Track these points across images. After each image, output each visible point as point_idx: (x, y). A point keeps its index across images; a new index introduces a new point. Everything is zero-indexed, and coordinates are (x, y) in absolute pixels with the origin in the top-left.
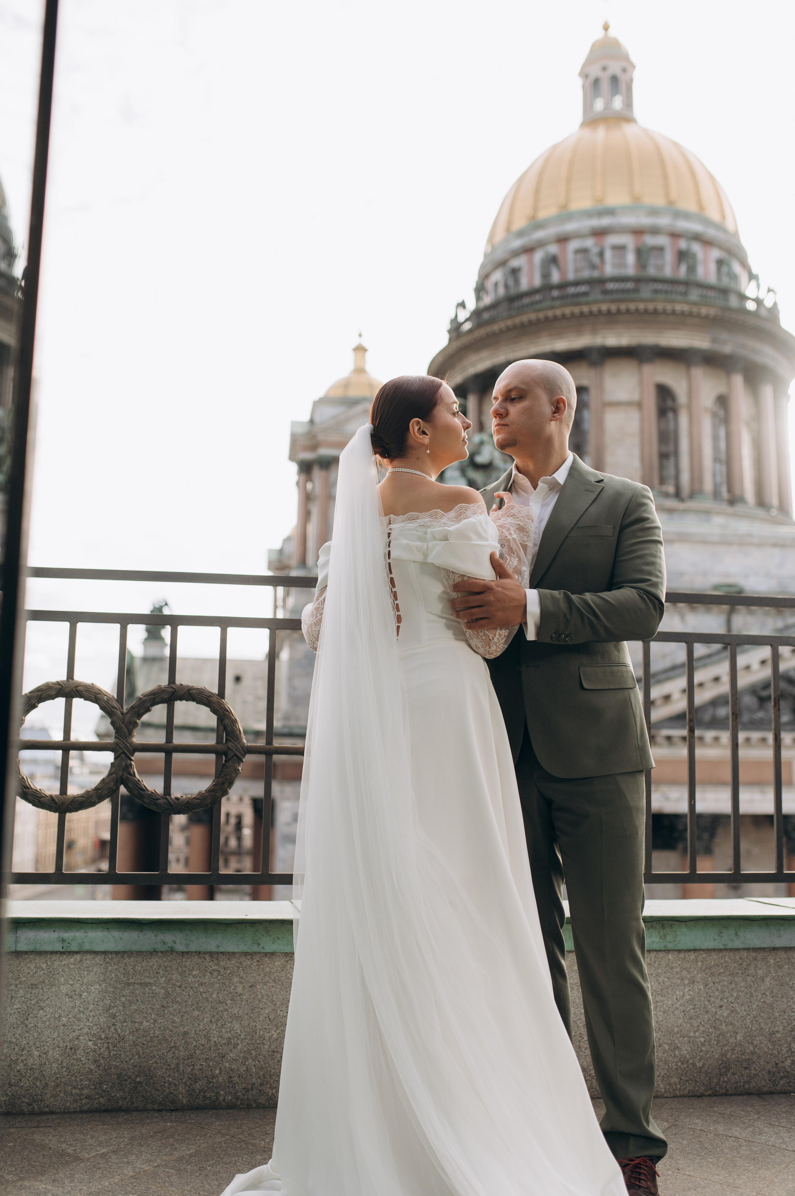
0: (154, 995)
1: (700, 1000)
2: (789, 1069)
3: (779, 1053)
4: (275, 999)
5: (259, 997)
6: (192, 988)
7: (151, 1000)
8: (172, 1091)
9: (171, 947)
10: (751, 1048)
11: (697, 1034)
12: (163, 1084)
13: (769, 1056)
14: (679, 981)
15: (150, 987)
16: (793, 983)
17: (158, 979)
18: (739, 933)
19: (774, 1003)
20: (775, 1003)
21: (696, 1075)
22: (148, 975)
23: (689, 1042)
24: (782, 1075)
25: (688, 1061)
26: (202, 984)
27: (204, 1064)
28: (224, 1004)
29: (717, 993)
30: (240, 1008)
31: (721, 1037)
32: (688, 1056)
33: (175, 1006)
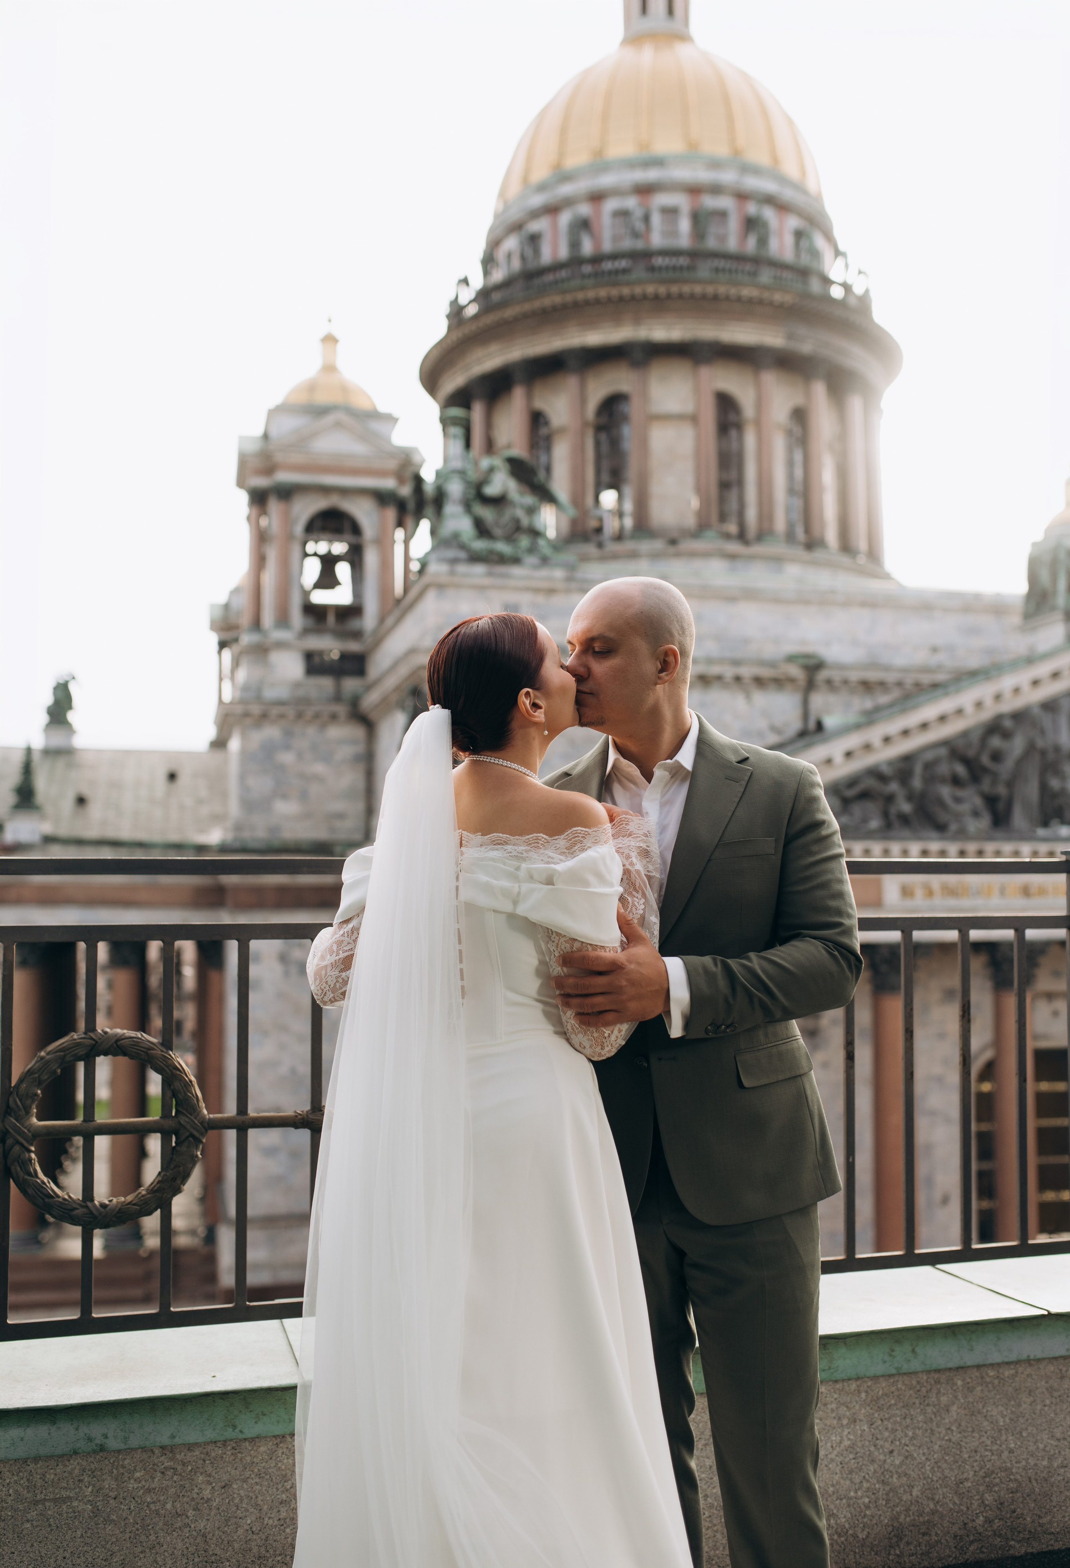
0: (76, 1514)
1: (863, 1446)
2: (981, 1530)
3: (968, 1508)
4: (260, 1502)
6: (134, 1498)
7: (71, 1522)
9: (101, 1445)
10: (932, 1506)
11: (859, 1493)
13: (955, 1514)
14: (835, 1422)
15: (69, 1504)
16: (987, 1411)
17: (82, 1490)
18: (917, 1349)
19: (961, 1441)
20: (964, 1440)
21: (857, 1551)
22: (65, 1485)
23: (849, 1506)
24: (972, 1538)
25: (847, 1532)
26: (149, 1491)
28: (184, 1517)
29: (886, 1434)
30: (208, 1520)
31: (891, 1494)
32: (847, 1526)
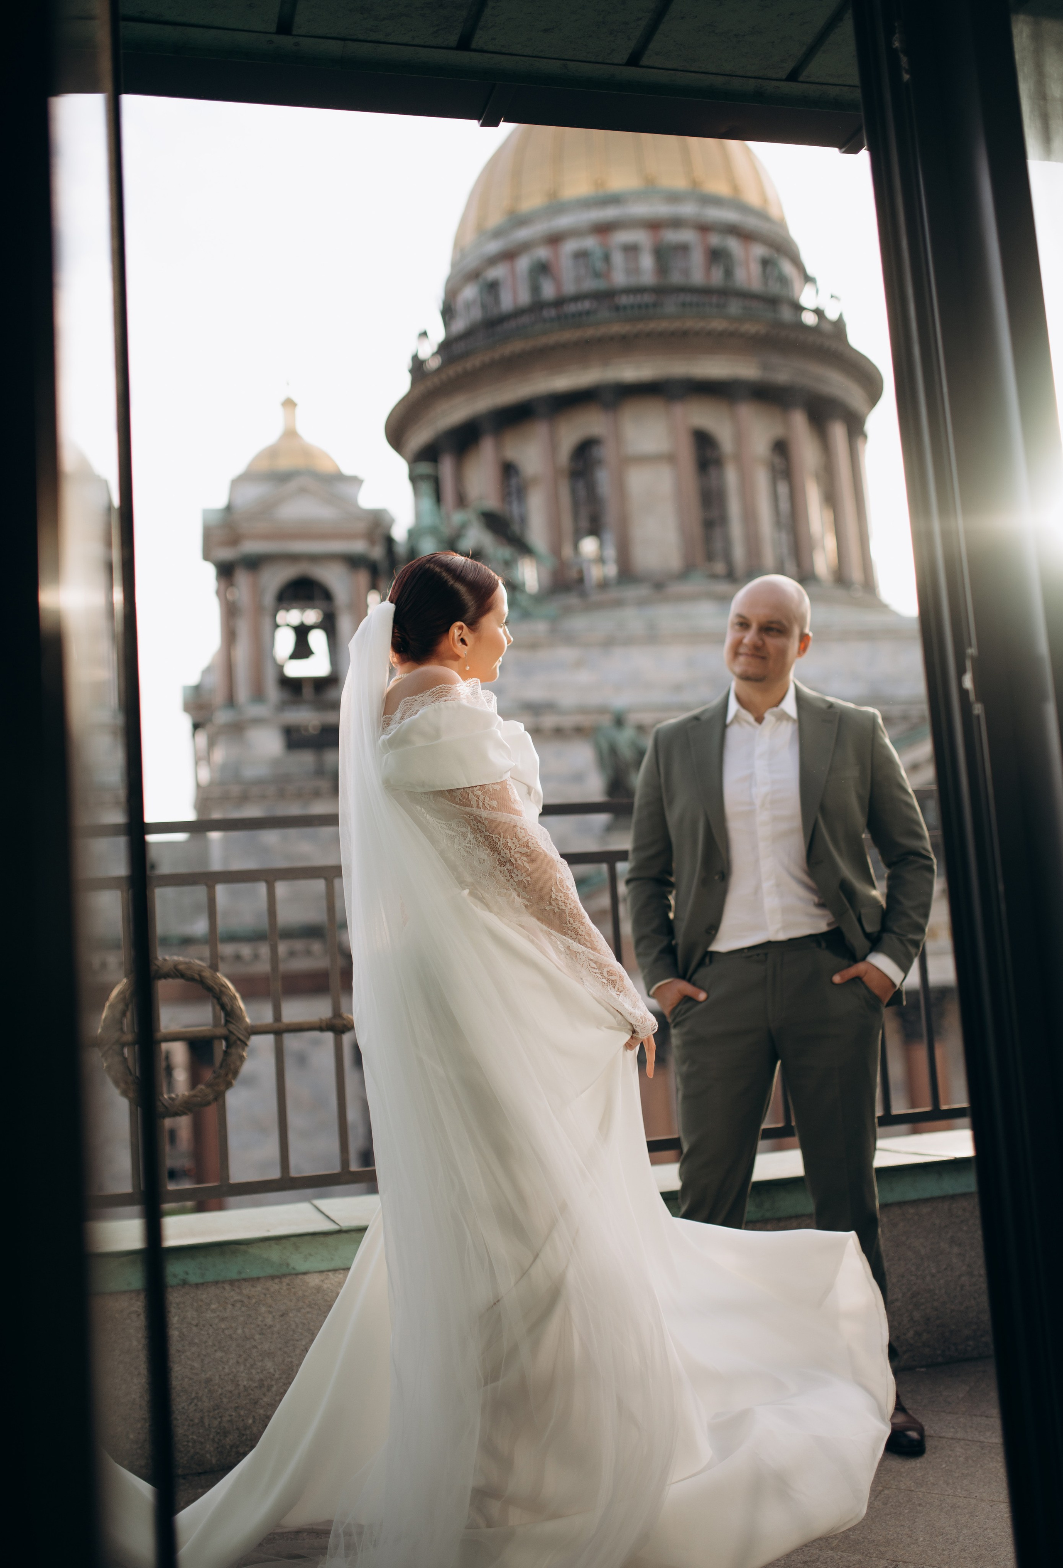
5: (293, 1327)
6: (211, 1325)
8: (198, 1451)
12: (185, 1443)
27: (234, 1414)
28: (252, 1340)
33: (194, 1349)
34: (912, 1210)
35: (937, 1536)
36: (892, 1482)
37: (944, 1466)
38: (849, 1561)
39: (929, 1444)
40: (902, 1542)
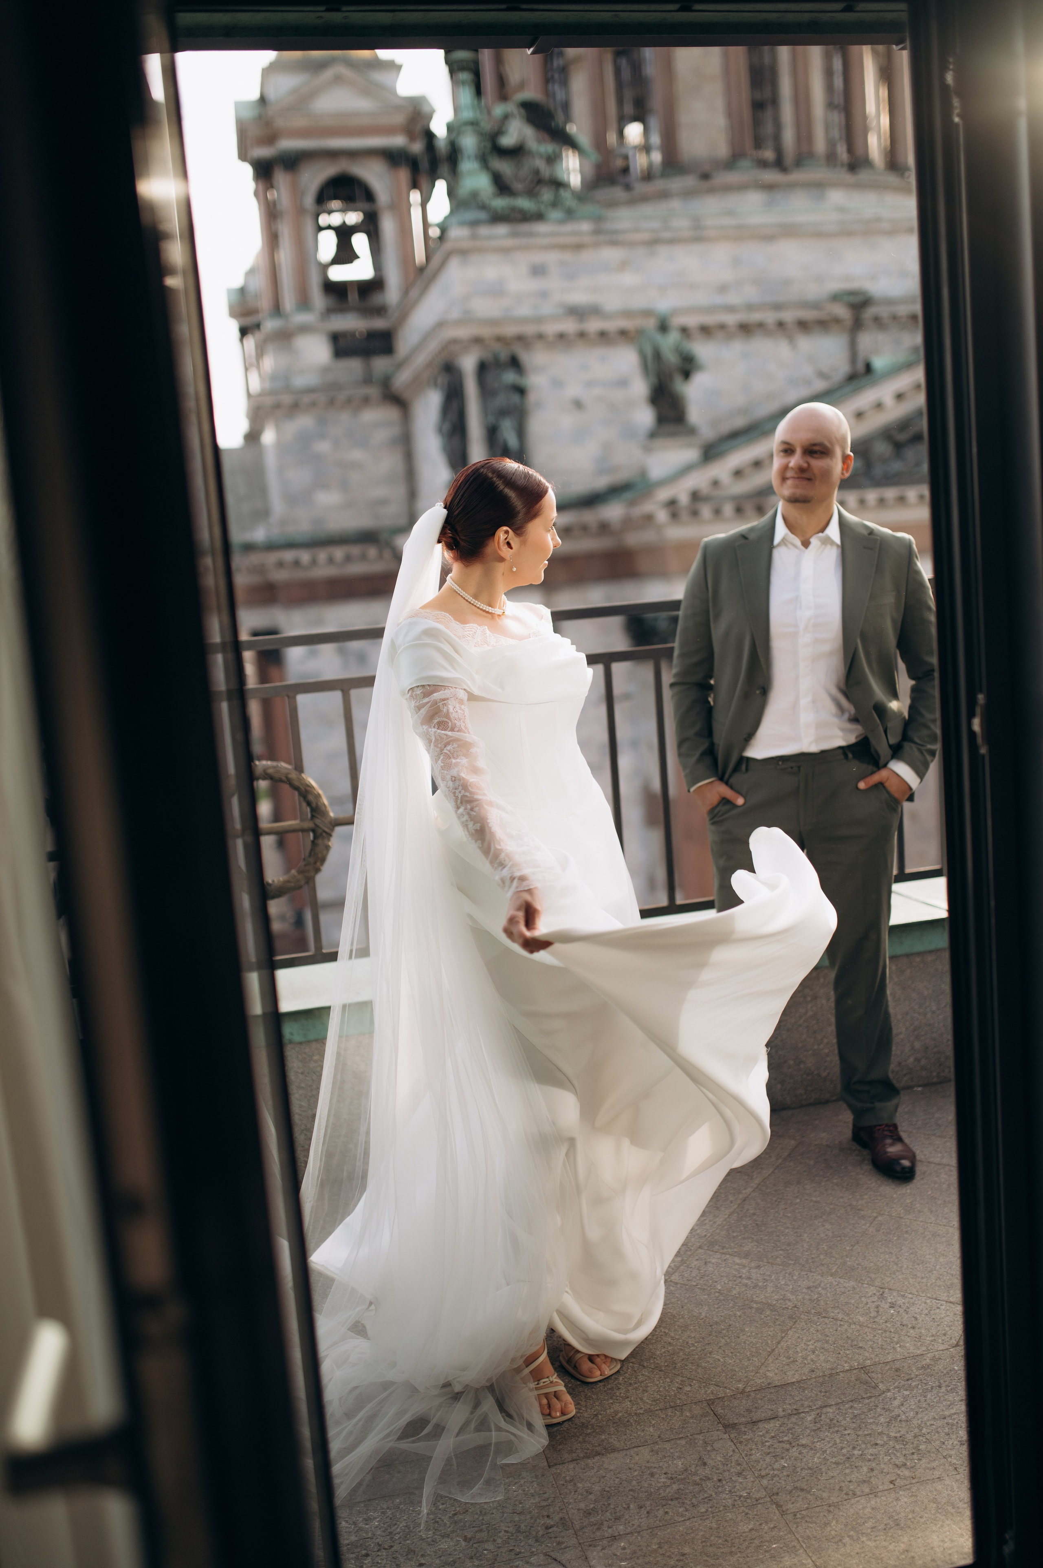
21: (820, 1084)
25: (813, 1073)
32: (813, 1068)
34: (918, 959)
35: (918, 1264)
36: (885, 1208)
37: (930, 1193)
38: (844, 1287)
39: (919, 1169)
40: (889, 1269)
